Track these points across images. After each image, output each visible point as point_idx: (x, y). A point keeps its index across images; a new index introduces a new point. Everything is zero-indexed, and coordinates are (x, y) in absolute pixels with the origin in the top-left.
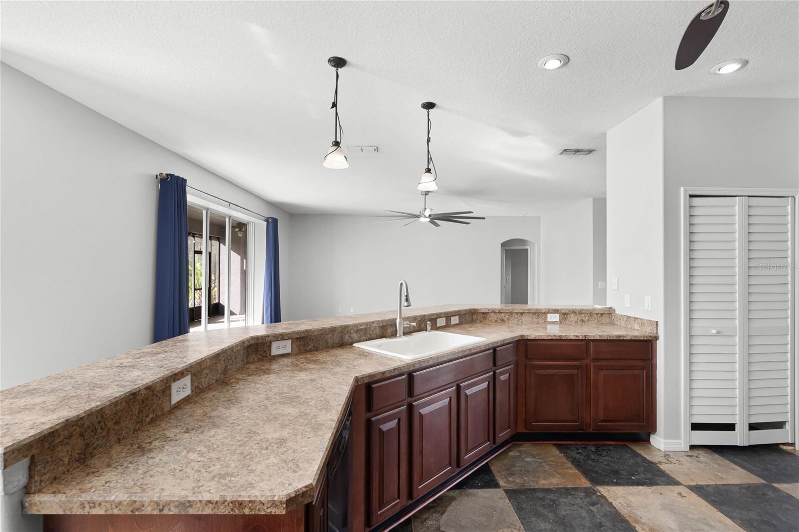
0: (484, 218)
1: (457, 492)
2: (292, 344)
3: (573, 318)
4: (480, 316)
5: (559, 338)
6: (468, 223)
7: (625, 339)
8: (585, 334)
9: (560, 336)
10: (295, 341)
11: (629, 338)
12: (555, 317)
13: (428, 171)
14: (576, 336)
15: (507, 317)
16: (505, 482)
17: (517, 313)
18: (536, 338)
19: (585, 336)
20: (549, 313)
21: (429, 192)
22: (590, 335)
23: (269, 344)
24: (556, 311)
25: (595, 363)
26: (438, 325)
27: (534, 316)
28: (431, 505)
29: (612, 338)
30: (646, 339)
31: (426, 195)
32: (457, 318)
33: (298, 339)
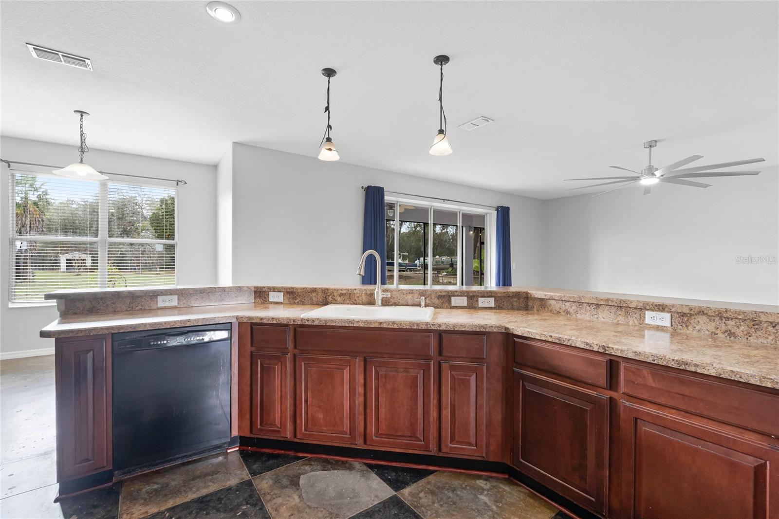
2: (283, 296)
3: (704, 325)
4: (537, 303)
7: (699, 371)
9: (559, 339)
10: (286, 294)
11: (712, 372)
12: (664, 319)
13: (441, 132)
14: (587, 344)
15: (573, 308)
16: (410, 492)
17: (590, 304)
19: (604, 347)
20: (647, 310)
22: (616, 347)
23: (267, 293)
24: (660, 308)
26: (453, 304)
27: (619, 312)
29: (664, 363)
30: (769, 385)
31: (650, 146)
32: (492, 300)
33: (288, 292)
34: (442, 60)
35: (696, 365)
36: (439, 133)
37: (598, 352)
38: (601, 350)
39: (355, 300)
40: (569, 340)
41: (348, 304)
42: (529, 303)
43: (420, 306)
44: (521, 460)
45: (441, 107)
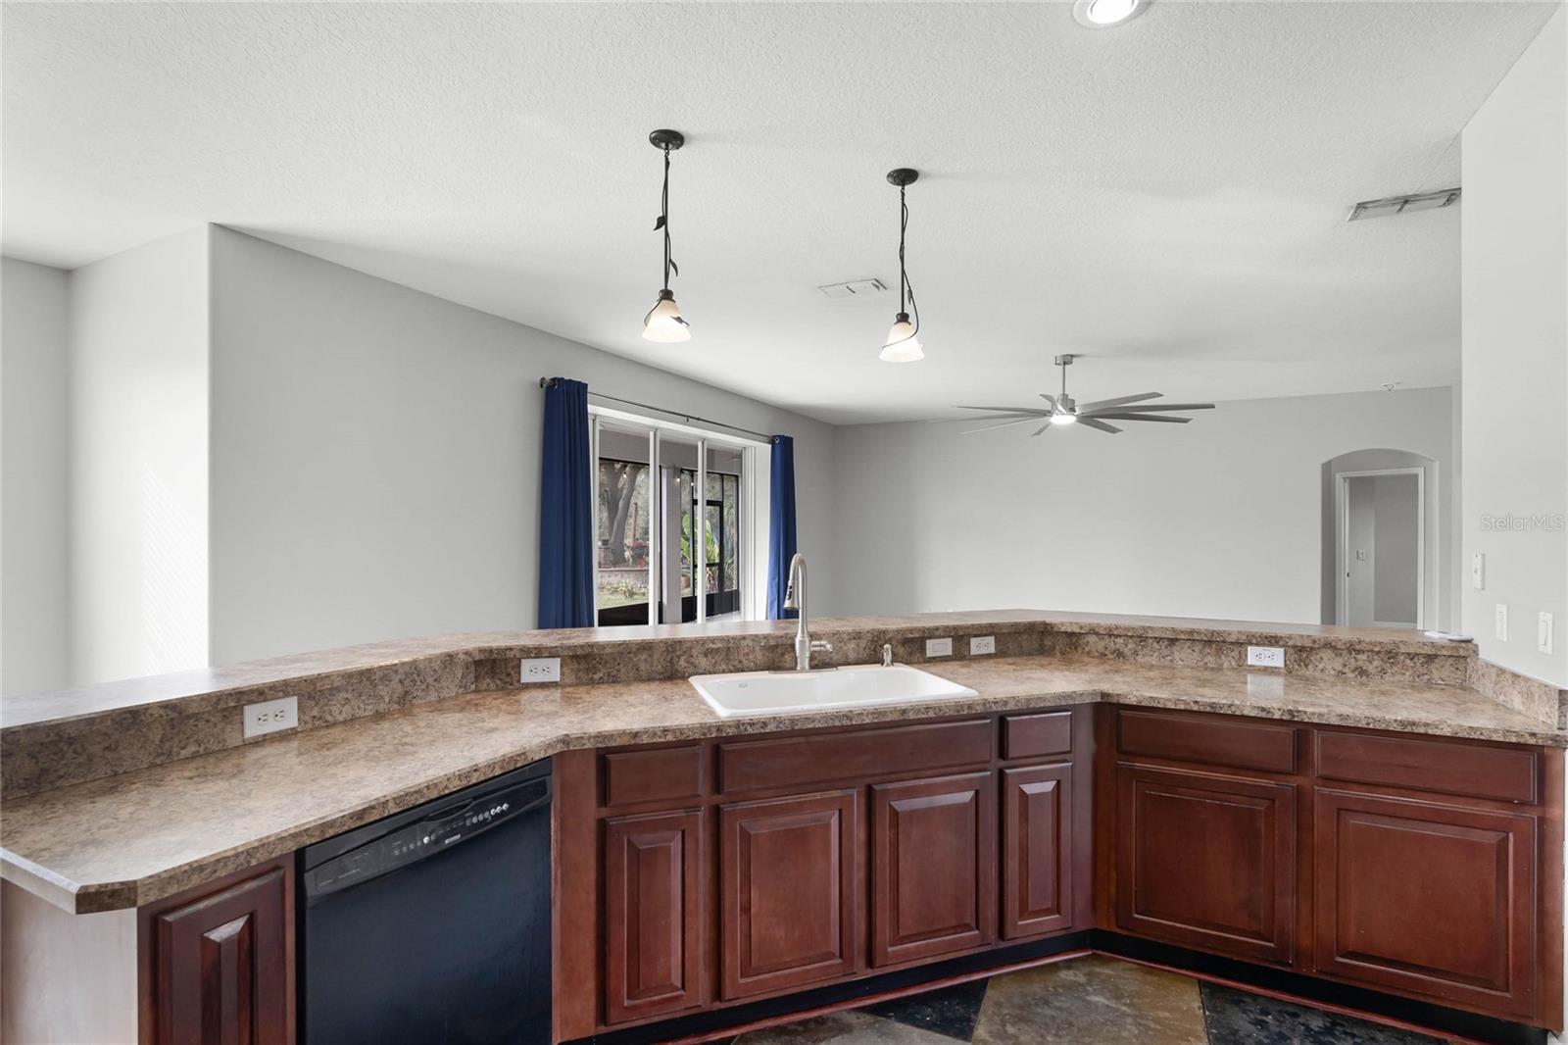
0: (1213, 406)
1: (868, 1018)
2: (561, 666)
3: (1329, 662)
4: (1062, 641)
5: (1208, 709)
6: (1185, 421)
7: (1430, 732)
8: (1290, 707)
9: (1212, 705)
10: (568, 661)
11: (1447, 732)
12: (1275, 657)
13: (903, 318)
14: (1263, 709)
16: (990, 1032)
18: (1143, 704)
19: (1290, 712)
20: (1251, 644)
21: (1072, 356)
22: (1310, 710)
23: (515, 663)
24: (1272, 641)
25: (1326, 791)
26: (929, 654)
27: (1207, 650)
28: (791, 1027)
29: (1383, 726)
31: (1065, 363)
32: (991, 640)
33: (575, 658)
34: (905, 177)
35: (1427, 725)
36: (899, 321)
37: (1281, 720)
38: (1286, 717)
39: (740, 662)
40: (1230, 706)
41: (724, 672)
42: (1046, 642)
43: (882, 664)
44: (1136, 916)
45: (903, 272)
